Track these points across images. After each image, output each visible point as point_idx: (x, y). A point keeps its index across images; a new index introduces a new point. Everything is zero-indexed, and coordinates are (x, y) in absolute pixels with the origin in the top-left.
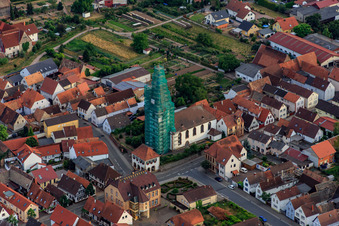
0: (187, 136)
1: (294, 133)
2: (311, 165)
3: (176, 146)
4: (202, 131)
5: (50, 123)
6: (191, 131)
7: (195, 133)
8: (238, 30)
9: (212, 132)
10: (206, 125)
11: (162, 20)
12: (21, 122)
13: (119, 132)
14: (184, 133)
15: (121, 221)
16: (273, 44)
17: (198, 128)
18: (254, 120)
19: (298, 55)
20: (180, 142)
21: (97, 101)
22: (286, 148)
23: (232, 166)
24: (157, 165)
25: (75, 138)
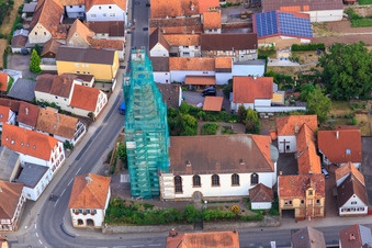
0: (197, 182)
4: (236, 181)
6: (206, 179)
7: (216, 182)
10: (245, 178)
12: (42, 34)
17: (225, 179)
20: (179, 188)
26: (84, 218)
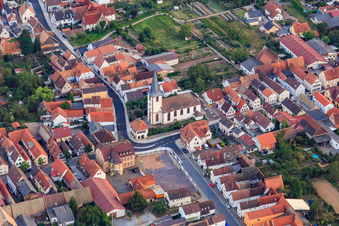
0: (175, 115)
1: (253, 123)
2: (255, 149)
3: (166, 122)
4: (188, 112)
5: (87, 91)
6: (179, 112)
7: (182, 113)
8: (262, 28)
9: (196, 113)
10: (192, 109)
11: (214, 12)
12: (67, 88)
13: (134, 104)
14: (172, 113)
15: (96, 176)
16: (282, 44)
17: (185, 110)
18: (231, 108)
19: (295, 56)
20: (169, 119)
21: (128, 77)
22: (242, 133)
23: (195, 143)
24: (146, 134)
25: (98, 106)
26: (140, 135)
